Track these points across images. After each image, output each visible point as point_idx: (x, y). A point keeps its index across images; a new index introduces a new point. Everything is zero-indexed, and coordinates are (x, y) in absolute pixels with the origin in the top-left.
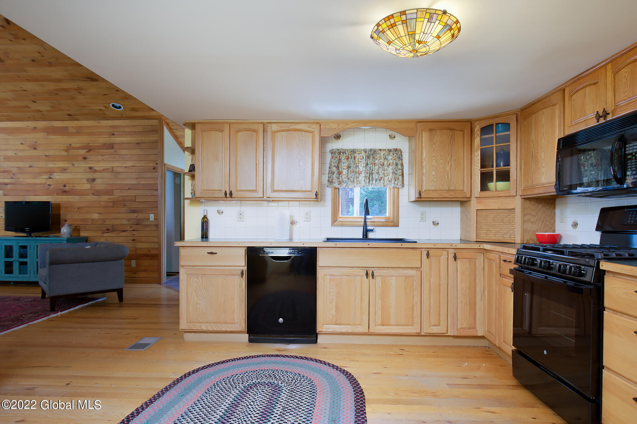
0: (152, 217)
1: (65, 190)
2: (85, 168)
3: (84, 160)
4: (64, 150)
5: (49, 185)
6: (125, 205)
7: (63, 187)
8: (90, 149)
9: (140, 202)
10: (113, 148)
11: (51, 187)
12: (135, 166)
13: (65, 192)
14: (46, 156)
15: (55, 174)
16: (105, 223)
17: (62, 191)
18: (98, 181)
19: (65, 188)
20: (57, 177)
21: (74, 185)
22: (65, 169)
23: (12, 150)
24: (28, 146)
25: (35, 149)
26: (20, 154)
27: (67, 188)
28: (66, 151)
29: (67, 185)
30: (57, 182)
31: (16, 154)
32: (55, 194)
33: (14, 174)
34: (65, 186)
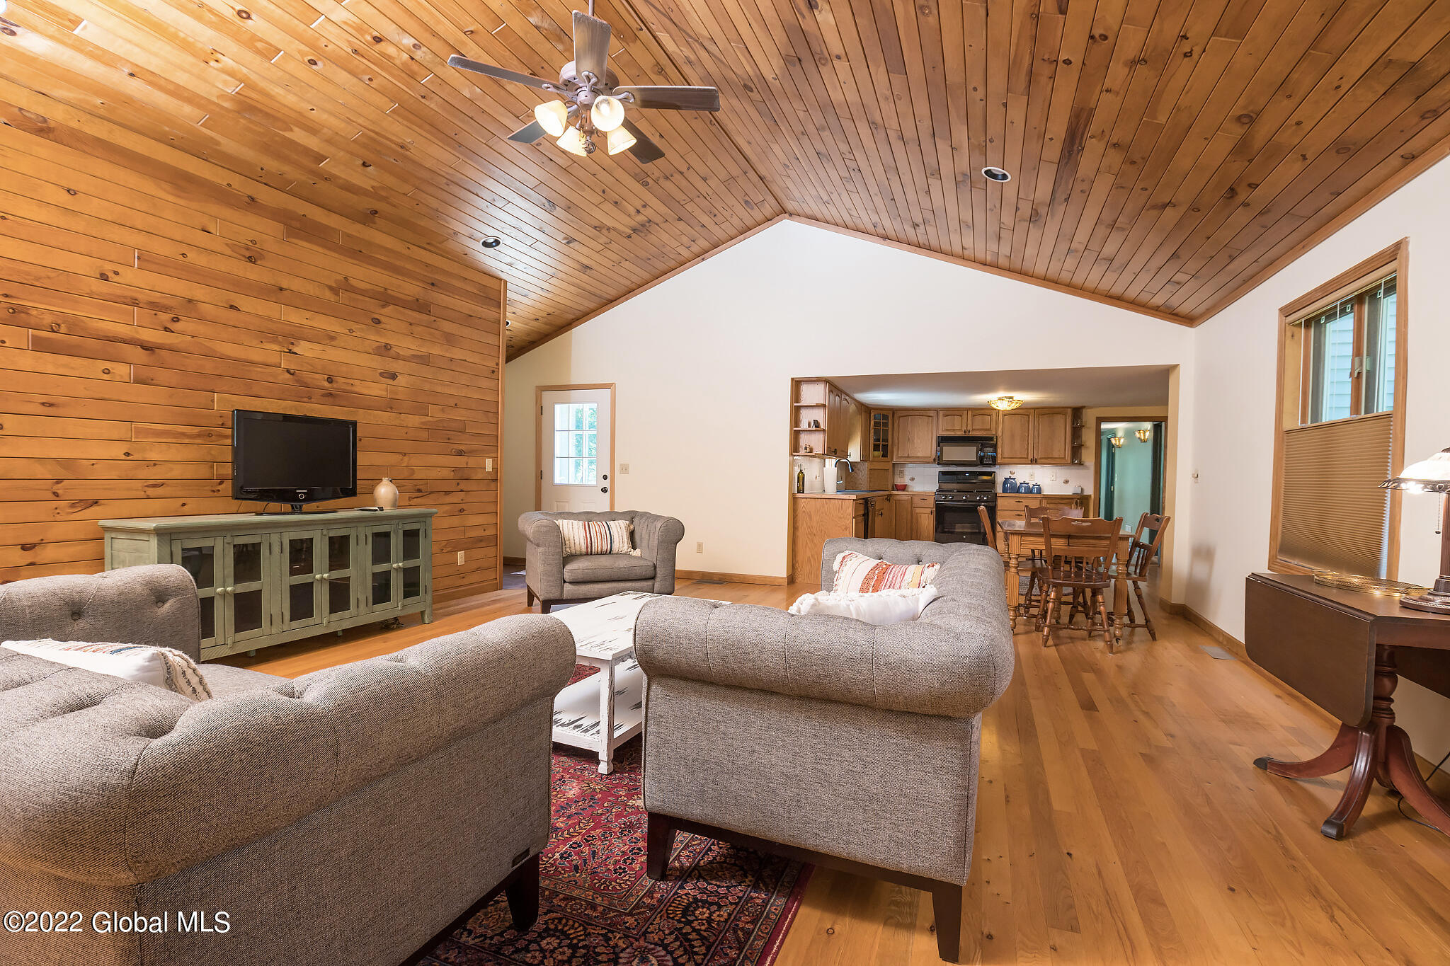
0: (489, 464)
1: (331, 390)
2: (378, 344)
3: (375, 325)
4: (331, 288)
5: (289, 372)
6: (449, 439)
7: (326, 384)
8: (386, 299)
9: (473, 435)
10: (429, 312)
12: (465, 360)
13: (330, 397)
14: (279, 288)
15: (306, 344)
16: (415, 476)
17: (328, 392)
18: (401, 380)
19: (331, 385)
20: (307, 353)
21: (351, 381)
22: (332, 338)
23: (171, 239)
24: (227, 245)
25: (250, 259)
26: (200, 260)
27: (335, 385)
28: (334, 290)
29: (335, 378)
30: (309, 367)
31: (183, 255)
32: (306, 399)
33: (176, 319)
34: (330, 381)
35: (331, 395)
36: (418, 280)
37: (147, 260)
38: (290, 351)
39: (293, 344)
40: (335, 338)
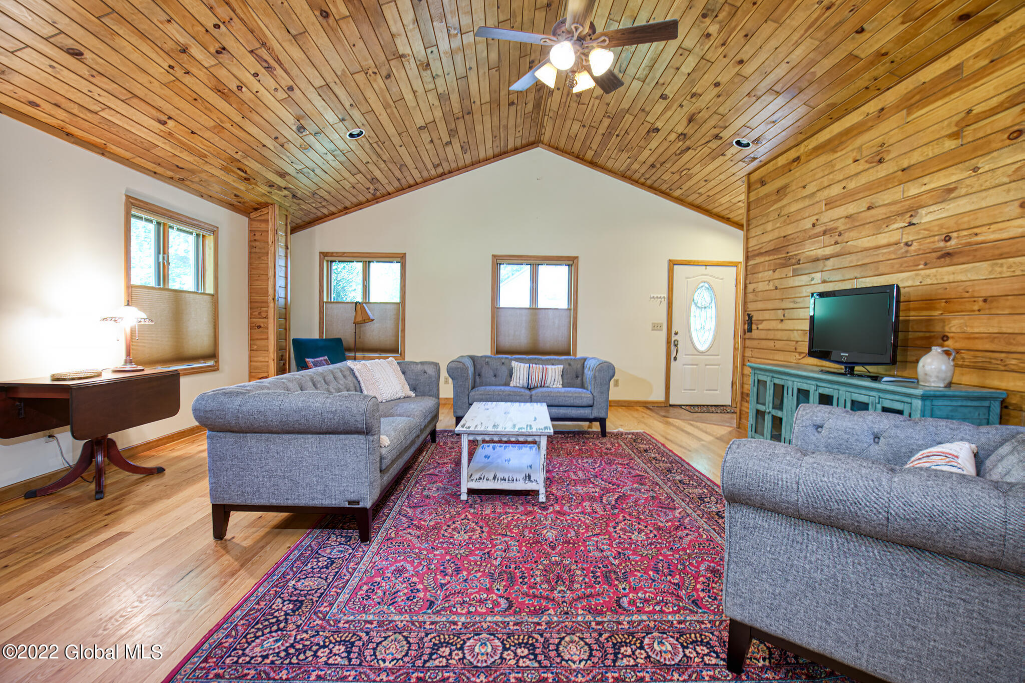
1: (948, 250)
4: (951, 136)
5: (907, 244)
11: (912, 248)
13: (947, 256)
14: (903, 170)
15: (923, 211)
17: (939, 254)
19: (948, 244)
20: (925, 220)
22: (951, 190)
23: (838, 182)
24: (866, 161)
25: (880, 161)
26: (852, 185)
27: (953, 242)
28: (956, 135)
29: (954, 235)
30: (926, 232)
31: (844, 188)
32: (921, 267)
33: (840, 235)
34: (948, 239)
35: (948, 254)
38: (910, 225)
39: (911, 216)
40: (955, 188)
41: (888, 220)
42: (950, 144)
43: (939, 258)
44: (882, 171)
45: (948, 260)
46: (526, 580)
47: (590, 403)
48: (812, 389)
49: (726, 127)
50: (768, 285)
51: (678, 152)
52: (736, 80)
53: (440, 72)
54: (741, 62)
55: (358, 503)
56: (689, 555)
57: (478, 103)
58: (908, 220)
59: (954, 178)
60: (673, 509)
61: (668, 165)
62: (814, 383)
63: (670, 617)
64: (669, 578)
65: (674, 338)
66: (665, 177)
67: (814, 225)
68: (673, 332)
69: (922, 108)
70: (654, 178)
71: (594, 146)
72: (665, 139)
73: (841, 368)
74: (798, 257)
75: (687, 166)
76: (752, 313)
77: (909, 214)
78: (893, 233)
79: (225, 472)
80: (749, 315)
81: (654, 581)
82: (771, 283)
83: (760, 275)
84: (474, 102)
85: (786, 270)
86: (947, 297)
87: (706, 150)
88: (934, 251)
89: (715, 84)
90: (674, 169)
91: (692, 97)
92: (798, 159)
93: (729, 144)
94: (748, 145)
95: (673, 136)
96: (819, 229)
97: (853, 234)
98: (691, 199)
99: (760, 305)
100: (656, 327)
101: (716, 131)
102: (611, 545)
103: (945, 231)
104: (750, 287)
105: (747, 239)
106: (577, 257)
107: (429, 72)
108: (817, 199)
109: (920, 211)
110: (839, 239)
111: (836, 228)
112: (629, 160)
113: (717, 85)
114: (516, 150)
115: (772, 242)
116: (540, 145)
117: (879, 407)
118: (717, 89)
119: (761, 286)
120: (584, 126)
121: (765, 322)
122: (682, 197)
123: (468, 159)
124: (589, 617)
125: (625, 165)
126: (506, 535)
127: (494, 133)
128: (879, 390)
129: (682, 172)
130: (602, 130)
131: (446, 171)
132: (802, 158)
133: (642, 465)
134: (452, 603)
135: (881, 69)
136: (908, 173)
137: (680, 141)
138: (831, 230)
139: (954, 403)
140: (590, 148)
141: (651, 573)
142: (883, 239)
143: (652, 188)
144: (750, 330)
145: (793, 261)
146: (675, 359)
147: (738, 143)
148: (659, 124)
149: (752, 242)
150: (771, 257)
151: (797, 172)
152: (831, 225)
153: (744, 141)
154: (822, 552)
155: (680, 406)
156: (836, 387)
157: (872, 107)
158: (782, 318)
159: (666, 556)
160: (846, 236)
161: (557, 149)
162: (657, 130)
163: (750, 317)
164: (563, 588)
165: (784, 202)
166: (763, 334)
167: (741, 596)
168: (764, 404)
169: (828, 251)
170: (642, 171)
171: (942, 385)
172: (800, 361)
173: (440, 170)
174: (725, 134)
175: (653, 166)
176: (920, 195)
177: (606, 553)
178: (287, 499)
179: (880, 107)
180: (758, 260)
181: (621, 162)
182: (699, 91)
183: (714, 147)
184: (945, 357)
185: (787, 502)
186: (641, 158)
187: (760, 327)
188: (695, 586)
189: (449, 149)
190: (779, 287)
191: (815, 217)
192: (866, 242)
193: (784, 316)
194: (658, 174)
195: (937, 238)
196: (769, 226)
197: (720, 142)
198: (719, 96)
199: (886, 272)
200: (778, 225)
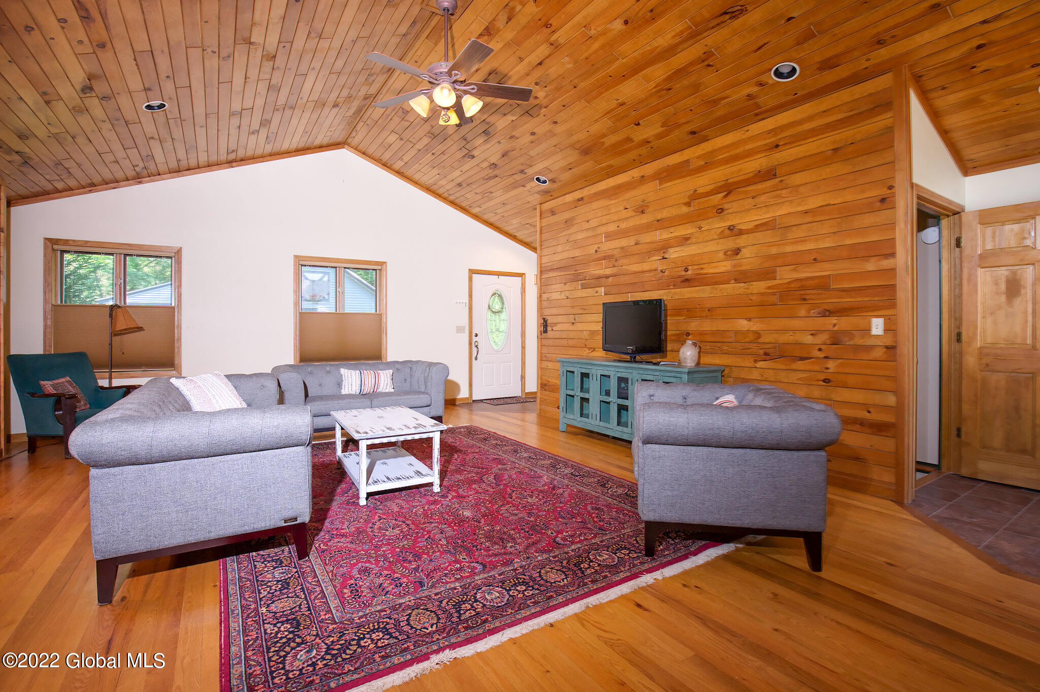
0: (877, 326)
1: (687, 277)
2: (720, 230)
3: (718, 214)
4: (685, 204)
5: (662, 271)
6: (806, 300)
7: (683, 273)
8: (728, 190)
9: (845, 290)
10: (775, 176)
11: (665, 274)
12: (828, 205)
13: (687, 282)
14: (658, 221)
15: (671, 250)
16: (760, 340)
17: (683, 279)
18: (745, 252)
19: (687, 273)
20: (674, 255)
21: (702, 266)
22: (687, 239)
23: (614, 222)
24: (633, 211)
25: (643, 212)
26: (624, 225)
27: (689, 272)
28: (688, 204)
29: (690, 268)
30: (673, 264)
31: (618, 227)
32: (672, 287)
33: (616, 260)
34: (686, 270)
35: (687, 280)
36: (758, 152)
37: (609, 236)
38: (664, 258)
39: (664, 252)
40: (689, 238)
41: (649, 253)
42: (685, 210)
43: (682, 282)
44: (644, 219)
45: (687, 283)
46: (479, 547)
47: (429, 403)
48: (612, 374)
49: (532, 166)
50: (560, 295)
51: (487, 177)
52: (548, 134)
53: (283, 66)
54: (556, 123)
55: (296, 519)
56: (576, 503)
57: (305, 100)
58: (662, 255)
59: (689, 232)
60: (541, 477)
61: (474, 186)
62: (613, 369)
63: (593, 541)
64: (574, 519)
65: (475, 339)
66: (468, 196)
67: (596, 251)
68: (474, 335)
69: (667, 182)
70: (457, 195)
71: (406, 159)
72: (478, 165)
73: (628, 357)
74: (585, 275)
75: (491, 190)
76: (547, 318)
77: (663, 251)
78: (654, 262)
79: (121, 517)
80: (544, 319)
81: (566, 524)
82: (563, 293)
83: (553, 287)
84: (302, 98)
85: (575, 284)
86: (689, 307)
87: (511, 180)
88: (679, 277)
89: (532, 133)
90: (478, 191)
91: (510, 138)
92: (582, 199)
93: (531, 179)
94: (545, 182)
95: (485, 164)
96: (599, 255)
97: (625, 261)
98: (486, 217)
99: (554, 311)
100: (460, 330)
101: (523, 168)
102: (518, 509)
103: (685, 265)
104: (545, 296)
105: (540, 257)
106: (386, 262)
107: (271, 63)
108: (599, 232)
109: (669, 249)
110: (616, 264)
111: (613, 256)
112: (438, 176)
113: (533, 134)
114: (321, 148)
115: (563, 261)
116: (346, 146)
117: (661, 381)
118: (532, 137)
119: (555, 296)
120: (402, 139)
121: (559, 325)
122: (479, 214)
123: (269, 149)
124: (545, 556)
125: (434, 179)
126: (432, 522)
127: (307, 129)
128: (660, 371)
129: (485, 194)
130: (419, 146)
131: (239, 158)
132: (584, 198)
133: (491, 450)
134: (437, 578)
135: (644, 151)
136: (661, 224)
137: (490, 169)
138: (609, 256)
139: (702, 376)
140: (401, 159)
141: (560, 520)
142: (646, 267)
143: (453, 204)
144: (545, 331)
145: (581, 277)
146: (476, 359)
147: (538, 179)
148: (475, 153)
149: (545, 260)
150: (563, 273)
151: (582, 210)
152: (609, 252)
153: (542, 178)
154: (698, 462)
155: (481, 401)
156: (630, 371)
157: (635, 173)
158: (573, 321)
159: (561, 507)
160: (620, 262)
161: (364, 153)
162: (473, 157)
163: (545, 321)
164: (511, 544)
165: (572, 230)
166: (558, 335)
167: (653, 504)
168: (573, 390)
169: (608, 272)
170: (448, 187)
171: (694, 365)
172: (589, 355)
173: (232, 156)
174: (530, 171)
175: (460, 185)
176: (668, 239)
177: (521, 515)
178: (210, 532)
179: (641, 175)
180: (551, 274)
181: (429, 177)
182: (517, 135)
183: (518, 179)
184: (694, 347)
185: (682, 435)
186: (451, 177)
187: (555, 328)
188: (594, 520)
189: (253, 138)
190: (570, 297)
191: (596, 246)
192: (636, 268)
193: (575, 319)
194: (463, 192)
195: (680, 269)
196: (560, 248)
197: (524, 176)
198: (532, 142)
199: (649, 289)
200: (567, 248)
